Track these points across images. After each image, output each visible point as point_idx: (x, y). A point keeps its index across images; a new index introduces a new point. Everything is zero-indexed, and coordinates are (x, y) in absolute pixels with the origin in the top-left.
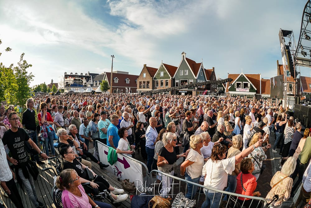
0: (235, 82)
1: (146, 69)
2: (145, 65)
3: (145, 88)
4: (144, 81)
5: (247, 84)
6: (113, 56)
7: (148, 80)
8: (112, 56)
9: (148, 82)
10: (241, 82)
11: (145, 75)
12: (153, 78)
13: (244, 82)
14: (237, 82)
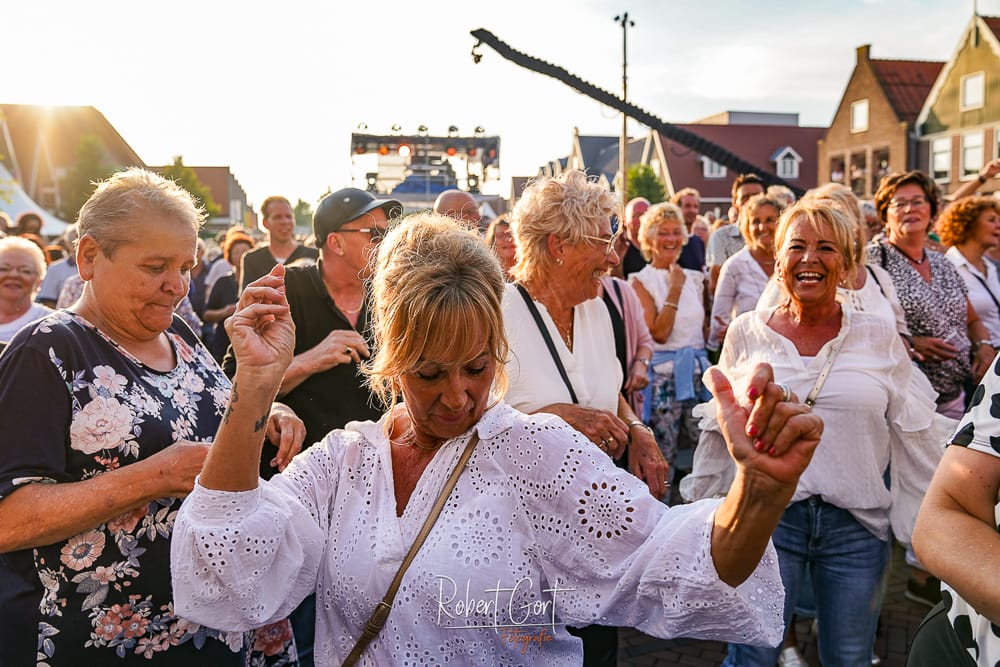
1: (869, 79)
2: (864, 51)
4: (857, 149)
6: (624, 21)
7: (882, 144)
8: (617, 18)
9: (882, 156)
11: (861, 113)
12: (911, 129)
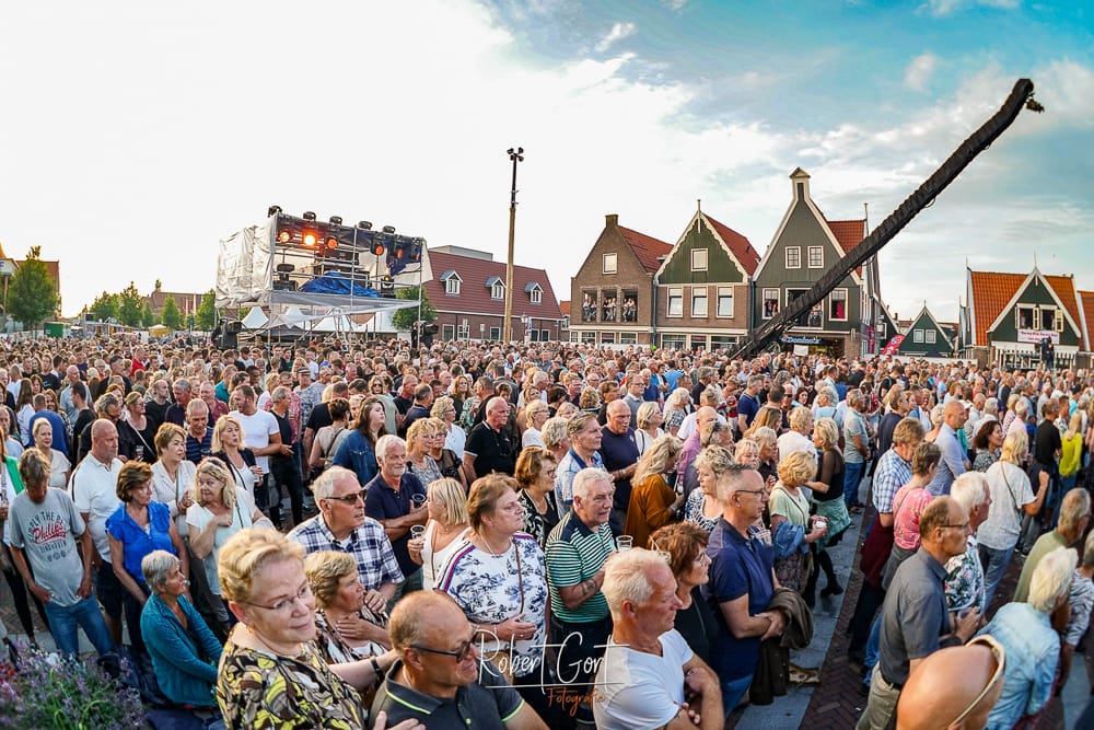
0: (1015, 305)
1: (619, 238)
3: (593, 319)
4: (608, 286)
5: (1053, 312)
6: (516, 156)
7: (631, 285)
8: (511, 151)
10: (1032, 306)
11: (611, 262)
12: (653, 278)
13: (1042, 307)
14: (1020, 305)
